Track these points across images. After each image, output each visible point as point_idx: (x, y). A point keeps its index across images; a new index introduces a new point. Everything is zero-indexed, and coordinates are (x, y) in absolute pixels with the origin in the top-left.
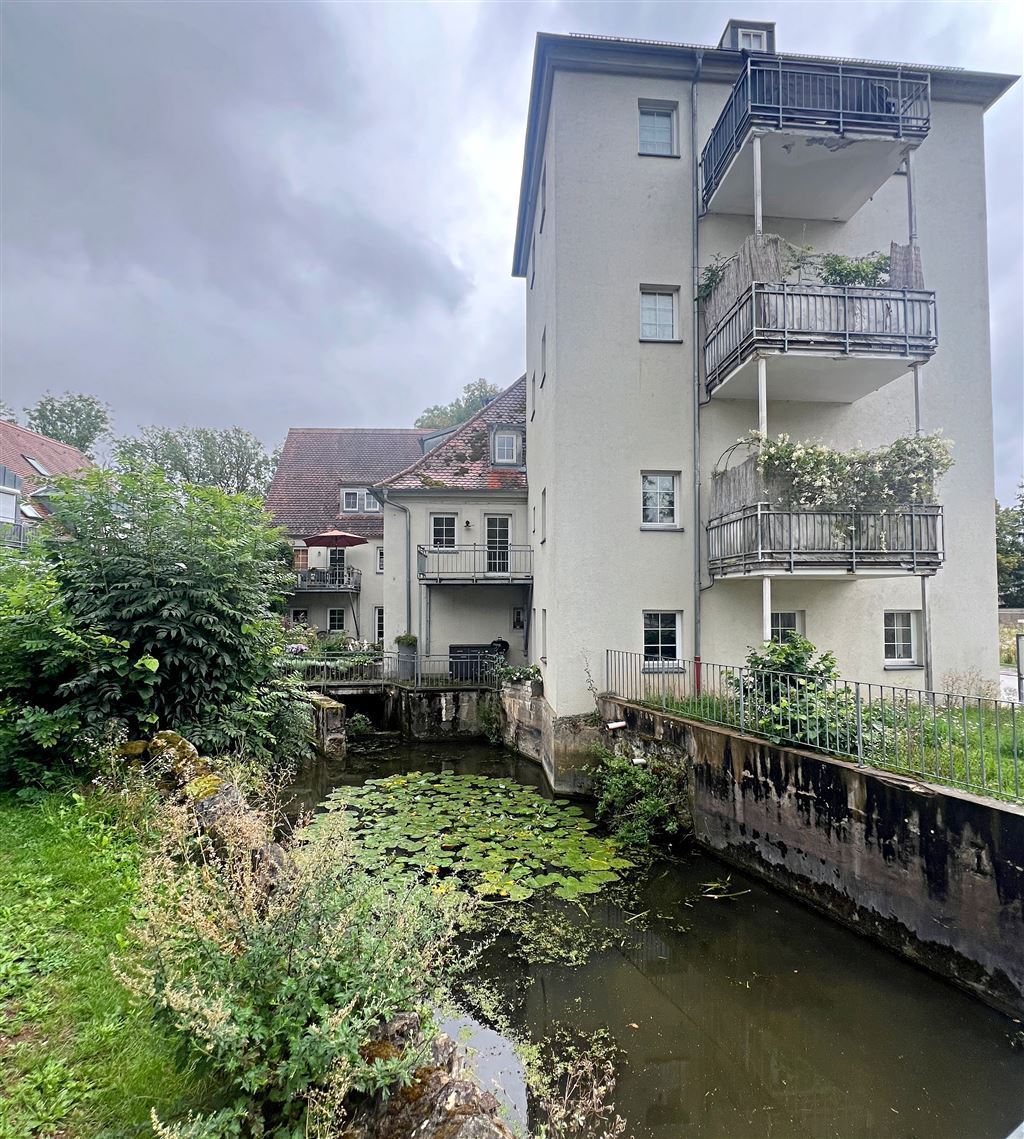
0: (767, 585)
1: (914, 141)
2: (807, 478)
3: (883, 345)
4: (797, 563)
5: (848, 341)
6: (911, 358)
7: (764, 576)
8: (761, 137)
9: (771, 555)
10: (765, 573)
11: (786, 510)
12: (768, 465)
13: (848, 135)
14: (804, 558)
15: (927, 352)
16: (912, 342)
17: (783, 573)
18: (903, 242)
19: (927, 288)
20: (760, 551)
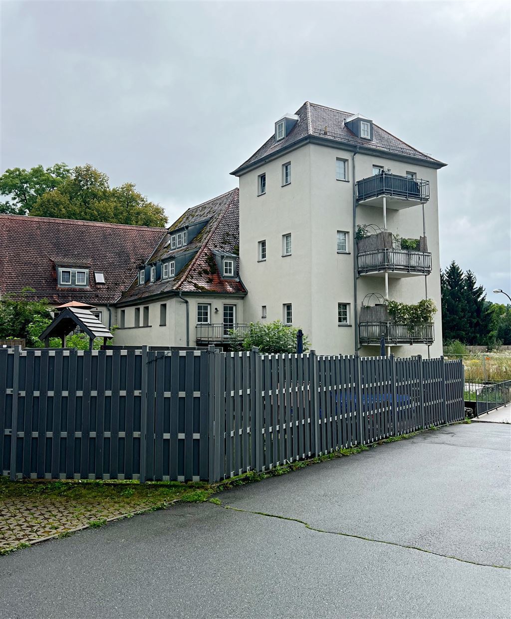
0: (389, 348)
1: (425, 202)
2: (402, 315)
3: (418, 270)
4: (398, 342)
5: (410, 268)
6: (425, 274)
7: (389, 346)
8: (386, 198)
9: (391, 339)
10: (389, 345)
11: (396, 324)
12: (391, 310)
13: (409, 199)
14: (400, 340)
15: (429, 272)
16: (425, 269)
17: (394, 345)
18: (423, 236)
19: (429, 252)
20: (389, 338)
